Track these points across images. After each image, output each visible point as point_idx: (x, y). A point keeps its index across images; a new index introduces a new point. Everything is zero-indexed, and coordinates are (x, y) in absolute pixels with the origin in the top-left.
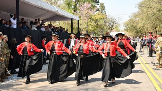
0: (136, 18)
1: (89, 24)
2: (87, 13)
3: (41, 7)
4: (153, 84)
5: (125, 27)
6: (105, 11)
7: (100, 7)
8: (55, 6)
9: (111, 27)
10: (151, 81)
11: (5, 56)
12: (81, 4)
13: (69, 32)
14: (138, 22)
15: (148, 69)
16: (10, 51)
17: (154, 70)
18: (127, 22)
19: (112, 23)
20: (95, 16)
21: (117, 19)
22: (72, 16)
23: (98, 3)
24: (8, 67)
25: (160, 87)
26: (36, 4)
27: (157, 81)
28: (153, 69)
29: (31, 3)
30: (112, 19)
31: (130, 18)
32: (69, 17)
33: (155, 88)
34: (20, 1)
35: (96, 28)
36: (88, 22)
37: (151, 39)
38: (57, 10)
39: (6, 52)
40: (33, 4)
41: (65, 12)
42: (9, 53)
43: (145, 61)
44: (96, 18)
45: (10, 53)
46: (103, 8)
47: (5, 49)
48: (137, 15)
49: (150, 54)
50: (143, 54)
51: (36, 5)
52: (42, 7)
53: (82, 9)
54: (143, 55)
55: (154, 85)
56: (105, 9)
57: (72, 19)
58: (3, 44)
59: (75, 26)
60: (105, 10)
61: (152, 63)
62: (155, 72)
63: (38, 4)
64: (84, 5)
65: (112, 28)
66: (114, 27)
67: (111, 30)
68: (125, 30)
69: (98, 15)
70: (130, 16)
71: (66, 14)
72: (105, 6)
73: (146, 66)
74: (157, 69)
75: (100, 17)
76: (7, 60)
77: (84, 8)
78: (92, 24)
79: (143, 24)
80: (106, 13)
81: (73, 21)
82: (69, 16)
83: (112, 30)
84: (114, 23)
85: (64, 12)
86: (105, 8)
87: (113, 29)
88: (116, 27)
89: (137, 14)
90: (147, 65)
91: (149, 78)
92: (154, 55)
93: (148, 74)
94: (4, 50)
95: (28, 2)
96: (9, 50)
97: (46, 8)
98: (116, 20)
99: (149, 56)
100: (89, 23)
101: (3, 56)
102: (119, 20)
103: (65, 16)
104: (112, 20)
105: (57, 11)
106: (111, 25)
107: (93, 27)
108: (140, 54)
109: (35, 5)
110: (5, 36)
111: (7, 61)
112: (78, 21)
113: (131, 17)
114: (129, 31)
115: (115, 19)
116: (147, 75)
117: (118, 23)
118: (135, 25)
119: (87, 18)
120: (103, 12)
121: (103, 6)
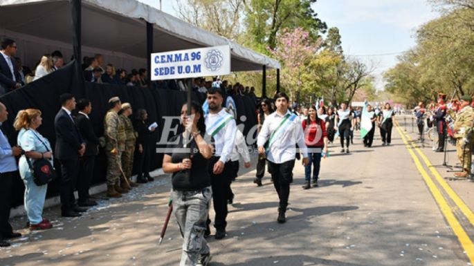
0: (413, 63)
1: (303, 78)
2: (300, 51)
4: (442, 209)
5: (386, 83)
6: (340, 47)
7: (328, 36)
8: (227, 39)
9: (355, 83)
10: (437, 204)
11: (123, 146)
12: (285, 33)
13: (258, 94)
14: (418, 71)
15: (433, 178)
16: (137, 135)
17: (448, 180)
18: (391, 70)
19: (356, 75)
20: (318, 58)
21: (368, 65)
22: (265, 59)
23: (324, 29)
24: (132, 168)
25: (456, 217)
26: (187, 36)
27: (451, 203)
28: (446, 178)
29: (178, 34)
30: (356, 64)
31: (399, 62)
32: (257, 62)
33: (445, 219)
34: (154, 31)
35: (317, 86)
36: (300, 74)
37: (443, 111)
38: (231, 47)
39: (126, 139)
40: (182, 36)
41: (249, 50)
42: (134, 139)
43: (429, 160)
44: (321, 63)
45: (137, 138)
46: (336, 40)
48: (415, 55)
49: (439, 146)
50: (425, 145)
51: (189, 38)
53: (288, 43)
54: (425, 148)
55: (444, 212)
56: (340, 42)
57: (264, 67)
58: (119, 121)
59: (271, 80)
60: (341, 45)
61: (445, 164)
62: (450, 186)
63: (193, 35)
64: (293, 34)
65: (356, 86)
66: (360, 83)
67: (353, 90)
68: (387, 90)
69: (325, 56)
70: (399, 57)
71: (253, 57)
72: (340, 34)
73: (431, 172)
74: (455, 179)
75: (328, 61)
76: (130, 152)
77: (292, 41)
78: (309, 76)
79: (430, 76)
80: (343, 50)
81: (267, 71)
82: (258, 59)
83: (355, 89)
84: (361, 73)
85: (247, 53)
86: (341, 40)
88: (366, 83)
89: (416, 52)
90: (432, 169)
91: (434, 198)
92: (449, 146)
93: (431, 190)
94: (121, 133)
95: (171, 32)
96: (134, 132)
98: (365, 68)
99: (437, 151)
100: (303, 75)
101: (119, 144)
102: (372, 67)
103: (249, 60)
104: (357, 67)
105: (232, 49)
106: (353, 79)
107: (312, 85)
108: (420, 144)
109: (184, 37)
110: (126, 104)
111: (131, 157)
113: (401, 60)
114: (396, 91)
115: (364, 65)
116: (431, 193)
117: (370, 74)
118: (411, 77)
119: (299, 64)
120: (336, 48)
121: (335, 34)
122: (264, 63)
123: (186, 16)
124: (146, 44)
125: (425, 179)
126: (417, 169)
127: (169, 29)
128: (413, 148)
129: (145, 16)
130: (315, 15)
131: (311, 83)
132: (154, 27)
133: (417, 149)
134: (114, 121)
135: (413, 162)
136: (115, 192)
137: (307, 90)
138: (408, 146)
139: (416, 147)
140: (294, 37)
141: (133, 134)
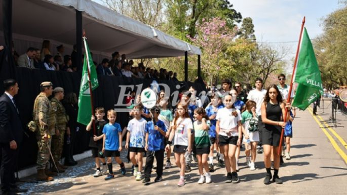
0: (320, 49)
1: (221, 63)
2: (218, 39)
3: (124, 29)
6: (254, 35)
7: (242, 25)
8: (152, 27)
9: (268, 68)
11: (53, 130)
12: (204, 22)
13: (180, 78)
14: (325, 57)
19: (269, 61)
20: (235, 45)
21: (280, 50)
22: (187, 46)
23: (239, 19)
26: (115, 24)
29: (106, 22)
30: (269, 51)
32: (180, 48)
34: (83, 18)
35: (234, 71)
36: (218, 59)
38: (155, 35)
39: (56, 123)
40: (109, 24)
41: (172, 37)
42: (66, 123)
43: (343, 139)
44: (237, 50)
45: (68, 121)
46: (250, 29)
47: (53, 116)
48: (322, 42)
50: (337, 125)
51: (116, 26)
52: (127, 30)
53: (207, 32)
54: (337, 128)
56: (254, 31)
57: (186, 53)
59: (193, 66)
60: (254, 33)
63: (120, 23)
64: (211, 23)
65: (268, 71)
66: (272, 68)
67: (266, 74)
69: (240, 43)
71: (176, 43)
72: (253, 23)
75: (243, 47)
77: (210, 30)
78: (226, 62)
79: (337, 61)
80: (256, 38)
81: (188, 57)
82: (181, 46)
83: (268, 74)
84: (273, 59)
85: (170, 40)
86: (254, 29)
87: (270, 71)
88: (277, 68)
89: (322, 40)
94: (51, 118)
95: (98, 20)
96: (66, 115)
97: (134, 32)
98: (276, 54)
100: (221, 61)
102: (283, 53)
103: (171, 46)
104: (269, 53)
105: (157, 37)
106: (266, 64)
107: (229, 70)
108: (332, 124)
109: (112, 25)
110: (58, 89)
112: (199, 56)
115: (276, 51)
117: (282, 59)
119: (217, 50)
120: (249, 36)
121: (249, 24)
122: (185, 49)
123: (112, 6)
124: (76, 30)
125: (344, 158)
126: (334, 149)
127: (96, 17)
128: (326, 128)
129: (74, 4)
130: (232, 6)
131: (228, 68)
132: (83, 15)
133: (330, 129)
134: (45, 106)
135: (329, 141)
136: (46, 176)
137: (224, 75)
138: (322, 126)
139: (329, 127)
140: (212, 26)
141: (65, 118)
